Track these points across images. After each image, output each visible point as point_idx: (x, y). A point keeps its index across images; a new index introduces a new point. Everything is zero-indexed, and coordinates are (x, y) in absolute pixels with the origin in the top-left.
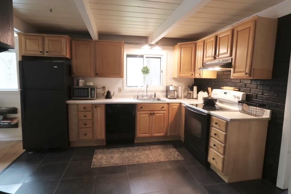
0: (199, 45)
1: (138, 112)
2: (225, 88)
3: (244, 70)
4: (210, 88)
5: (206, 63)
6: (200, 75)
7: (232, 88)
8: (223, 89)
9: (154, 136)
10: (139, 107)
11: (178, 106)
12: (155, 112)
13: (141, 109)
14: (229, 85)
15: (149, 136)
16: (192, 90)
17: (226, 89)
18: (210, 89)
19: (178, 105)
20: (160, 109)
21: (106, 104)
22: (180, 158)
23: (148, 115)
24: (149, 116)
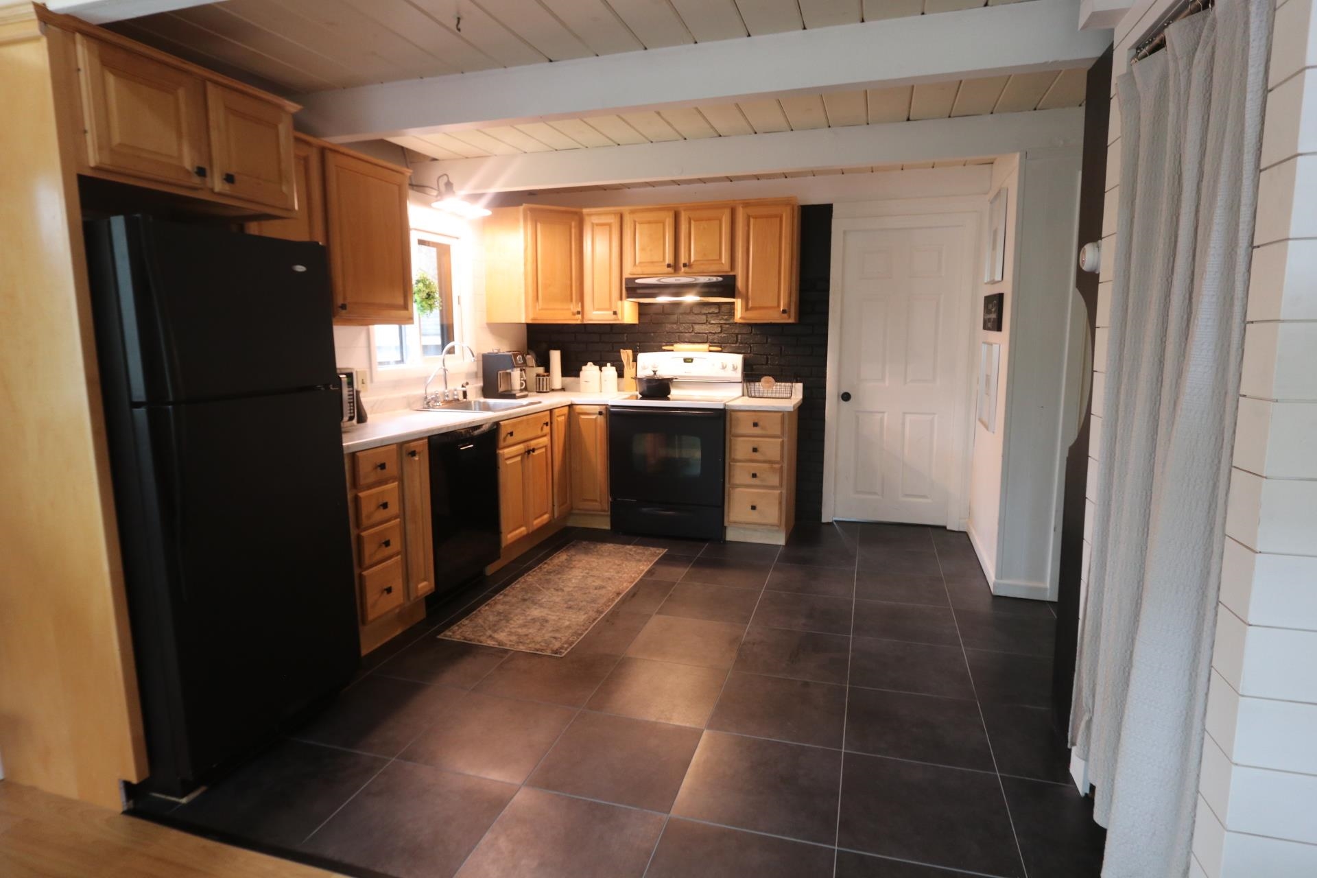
0: (594, 222)
1: (501, 452)
2: (677, 346)
3: (775, 304)
4: (630, 352)
5: (637, 281)
6: (615, 313)
7: (706, 346)
8: (672, 351)
9: (535, 528)
10: (503, 433)
11: (564, 415)
12: (533, 443)
13: (510, 440)
14: (687, 340)
15: (525, 533)
16: (545, 362)
17: (683, 349)
18: (626, 355)
19: (566, 410)
20: (540, 433)
21: (429, 438)
22: (662, 552)
23: (519, 458)
24: (522, 460)
